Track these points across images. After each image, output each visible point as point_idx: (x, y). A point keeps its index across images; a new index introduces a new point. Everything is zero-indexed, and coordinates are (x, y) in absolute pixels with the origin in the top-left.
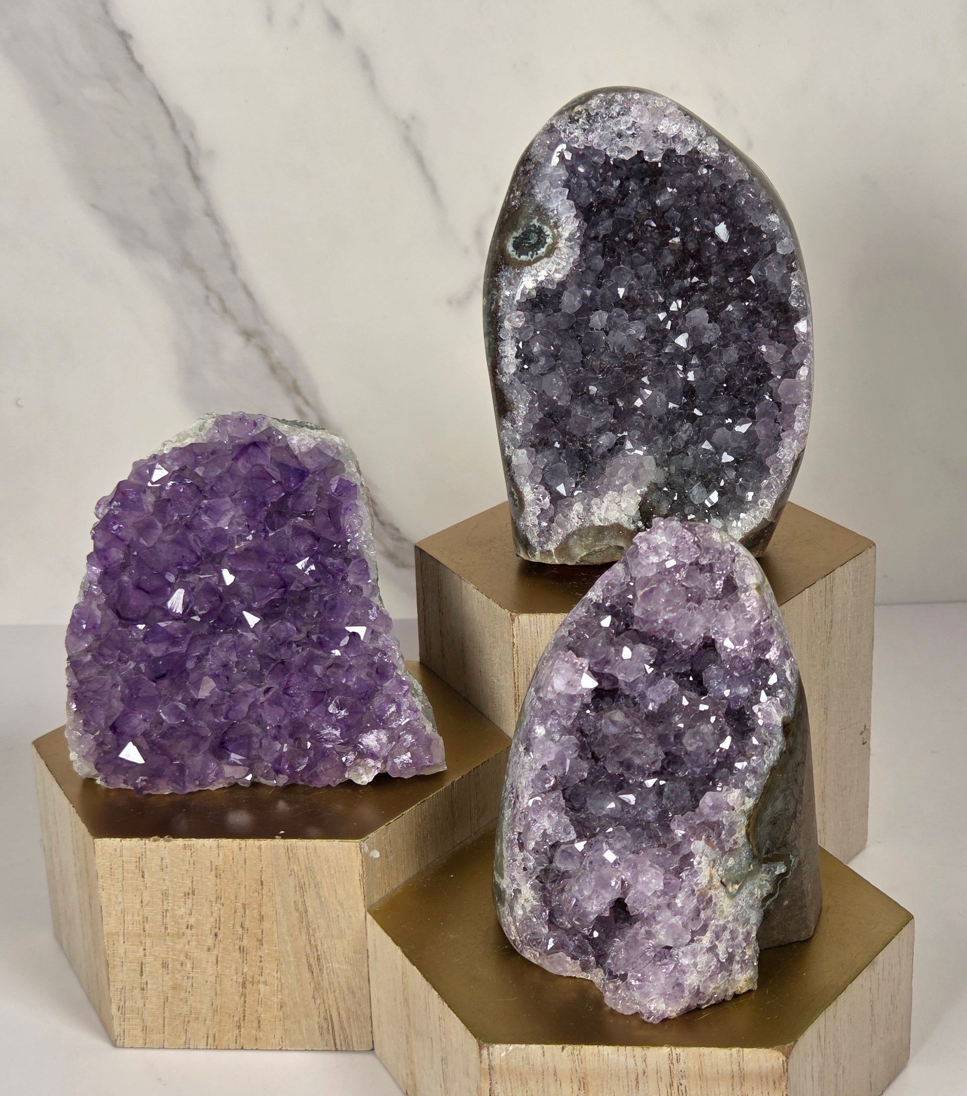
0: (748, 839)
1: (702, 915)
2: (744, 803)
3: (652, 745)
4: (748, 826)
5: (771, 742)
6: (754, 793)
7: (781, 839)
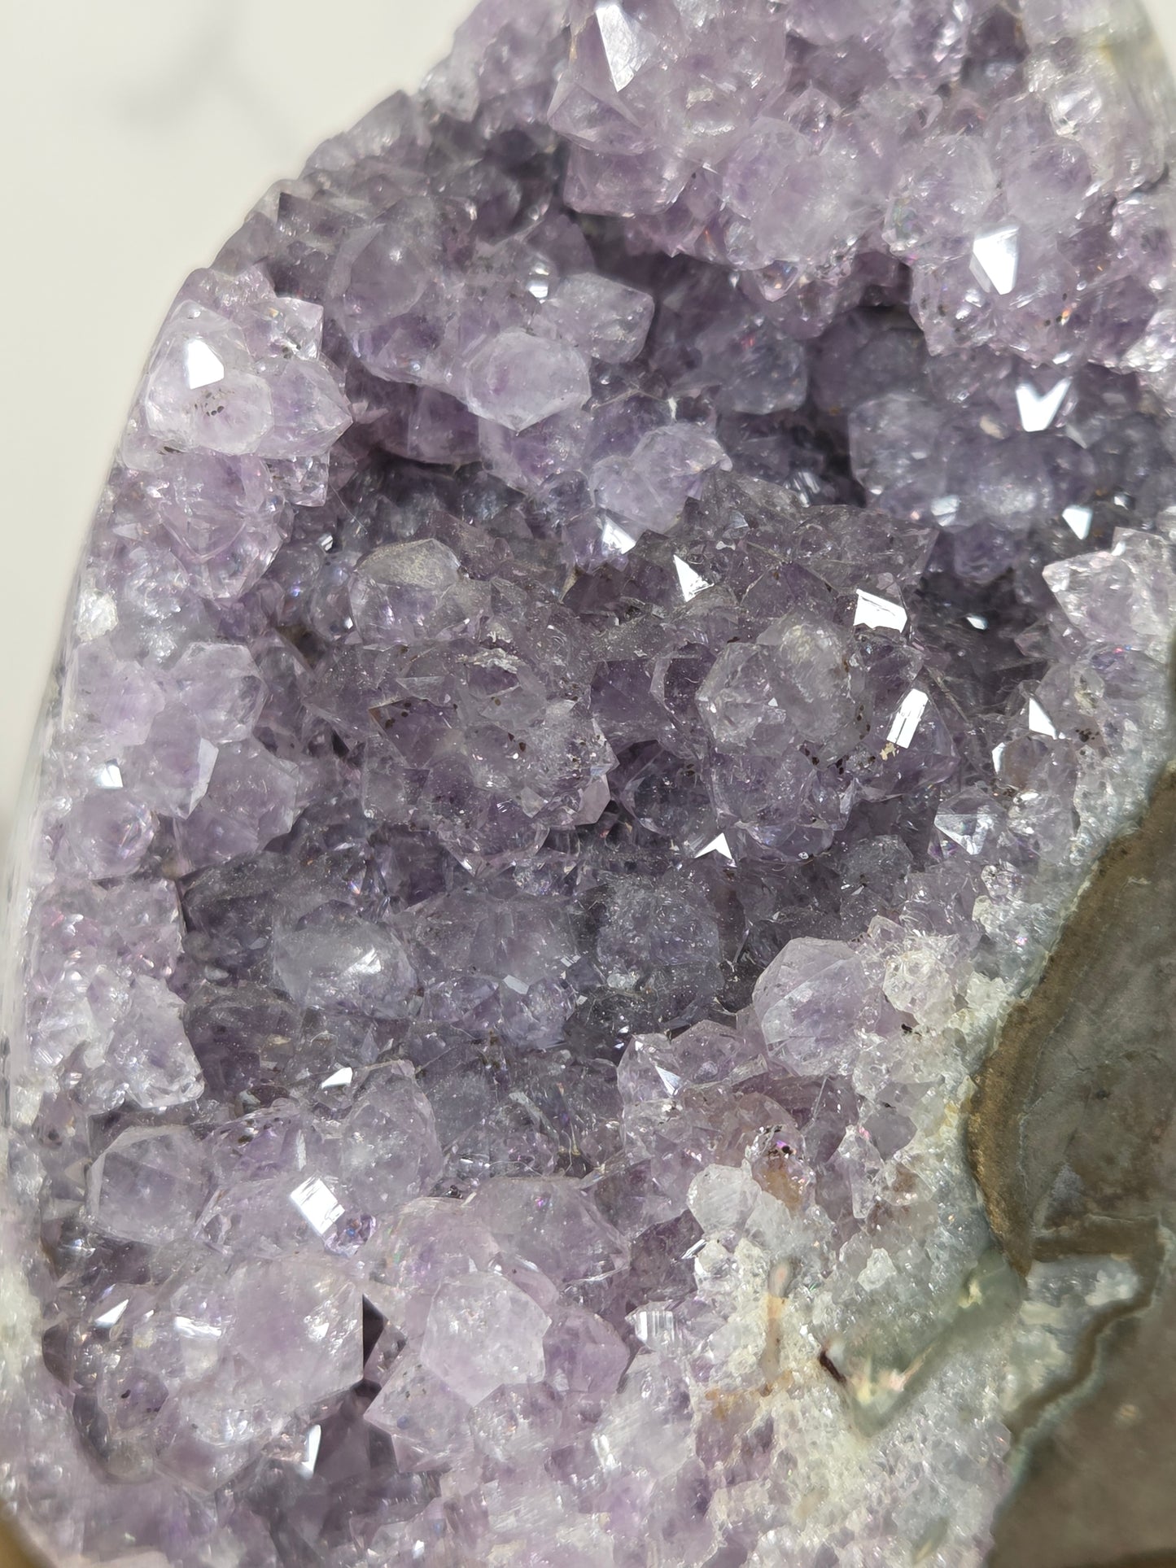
0: (971, 1165)
1: (721, 1510)
2: (960, 1002)
3: (561, 709)
4: (975, 1103)
5: (1114, 729)
6: (1014, 960)
7: (1125, 1162)
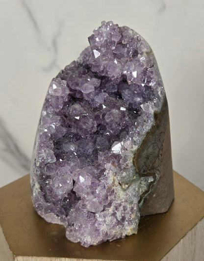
0: (134, 165)
1: (109, 198)
2: (132, 147)
3: (91, 120)
4: (134, 158)
5: (148, 121)
6: (138, 144)
7: (151, 166)
